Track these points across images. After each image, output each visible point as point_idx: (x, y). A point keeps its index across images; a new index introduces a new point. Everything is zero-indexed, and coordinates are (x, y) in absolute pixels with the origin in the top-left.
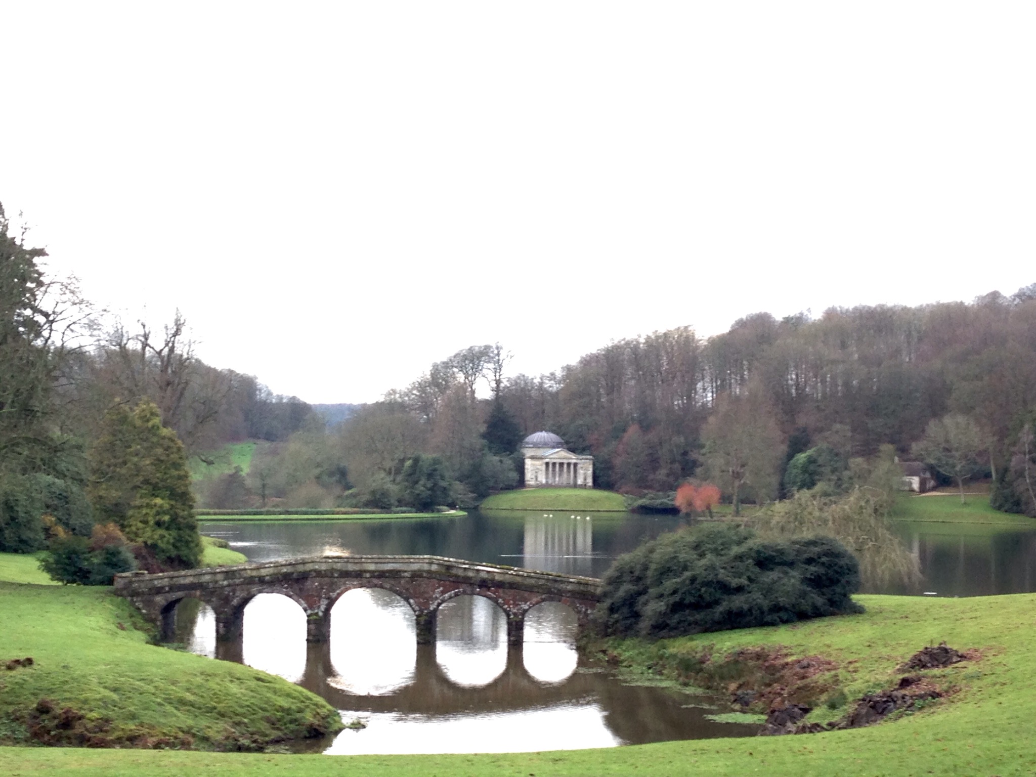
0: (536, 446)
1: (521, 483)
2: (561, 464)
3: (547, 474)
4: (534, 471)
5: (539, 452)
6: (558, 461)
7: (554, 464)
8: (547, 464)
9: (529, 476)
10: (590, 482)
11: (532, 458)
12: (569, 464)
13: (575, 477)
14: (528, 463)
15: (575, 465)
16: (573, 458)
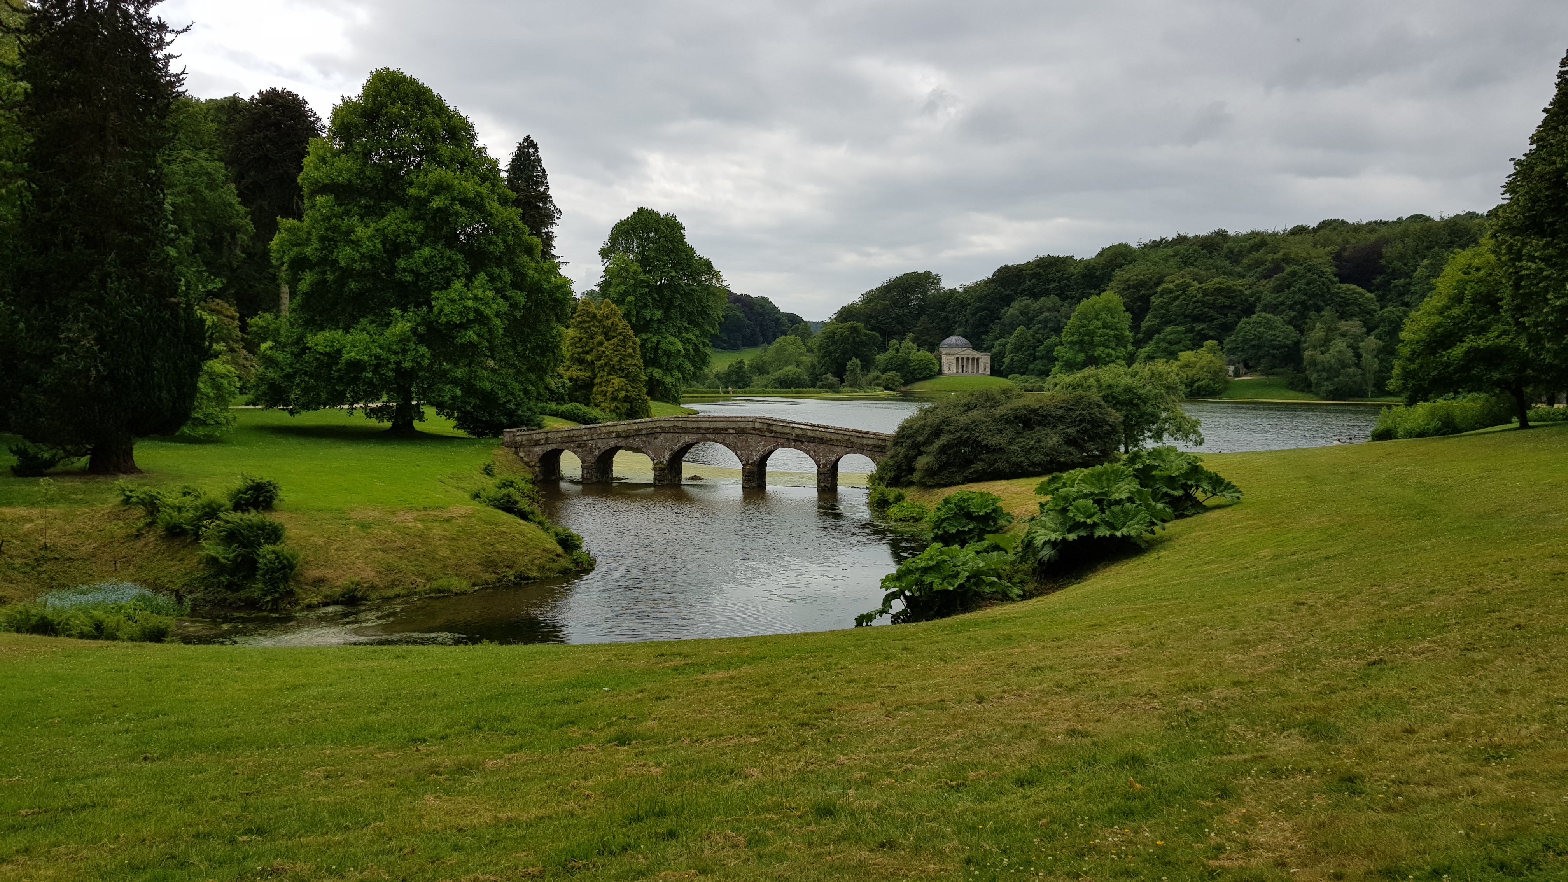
0: (950, 346)
1: (940, 372)
2: (968, 359)
3: (957, 368)
4: (948, 363)
5: (953, 351)
6: (965, 357)
7: (962, 359)
8: (958, 359)
9: (945, 368)
10: (988, 371)
11: (947, 354)
12: (973, 359)
13: (978, 368)
14: (944, 357)
15: (978, 359)
16: (976, 354)
